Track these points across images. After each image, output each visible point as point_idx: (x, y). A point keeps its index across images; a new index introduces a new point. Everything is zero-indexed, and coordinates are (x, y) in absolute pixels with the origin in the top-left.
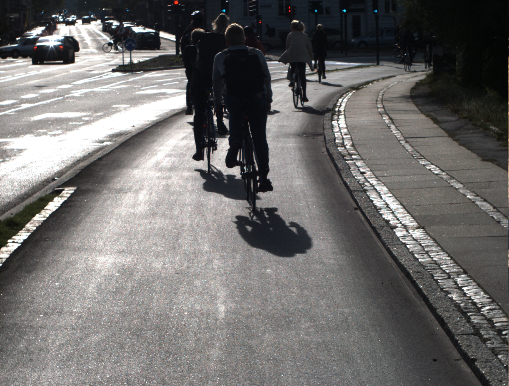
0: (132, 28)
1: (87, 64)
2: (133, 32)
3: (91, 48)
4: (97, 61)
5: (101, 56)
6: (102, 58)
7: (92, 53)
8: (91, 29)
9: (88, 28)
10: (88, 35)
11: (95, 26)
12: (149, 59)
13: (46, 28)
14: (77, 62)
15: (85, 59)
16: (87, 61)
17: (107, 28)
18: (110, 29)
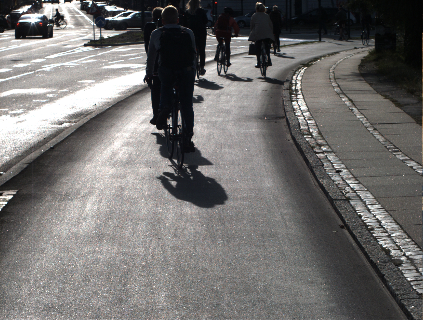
0: (105, 7)
1: (63, 39)
2: (106, 10)
3: (70, 24)
4: (73, 36)
5: (77, 31)
6: (77, 33)
7: (70, 29)
8: (72, 8)
9: (69, 7)
10: (68, 13)
11: (75, 5)
12: (118, 34)
13: (31, 7)
14: (55, 36)
15: (62, 34)
16: (64, 35)
17: (85, 7)
18: (87, 8)
